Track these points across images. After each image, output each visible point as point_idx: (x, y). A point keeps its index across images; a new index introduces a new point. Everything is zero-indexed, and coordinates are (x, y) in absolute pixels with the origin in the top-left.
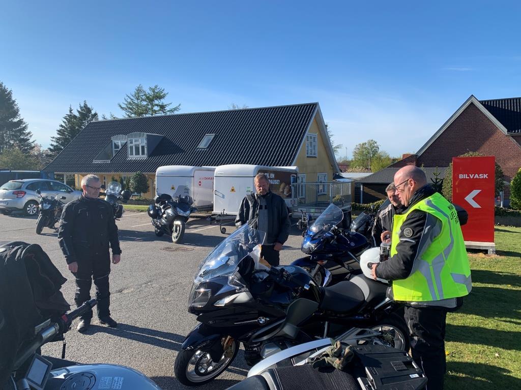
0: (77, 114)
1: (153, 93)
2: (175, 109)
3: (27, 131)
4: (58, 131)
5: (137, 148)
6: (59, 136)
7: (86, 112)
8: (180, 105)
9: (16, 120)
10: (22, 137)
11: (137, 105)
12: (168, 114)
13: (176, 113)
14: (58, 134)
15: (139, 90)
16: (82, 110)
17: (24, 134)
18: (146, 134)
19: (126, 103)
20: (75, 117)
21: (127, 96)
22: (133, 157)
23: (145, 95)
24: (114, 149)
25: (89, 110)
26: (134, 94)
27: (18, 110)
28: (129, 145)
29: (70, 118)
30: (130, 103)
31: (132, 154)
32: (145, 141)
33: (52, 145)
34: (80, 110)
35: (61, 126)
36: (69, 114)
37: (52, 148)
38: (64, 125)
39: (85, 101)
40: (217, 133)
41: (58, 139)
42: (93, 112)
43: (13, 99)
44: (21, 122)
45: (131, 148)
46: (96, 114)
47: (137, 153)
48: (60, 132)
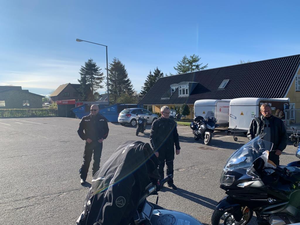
0: (153, 74)
1: (192, 59)
2: (205, 67)
3: (131, 85)
4: (145, 83)
5: (184, 91)
6: (145, 86)
7: (158, 72)
8: (207, 64)
9: (126, 79)
10: (129, 87)
11: (184, 67)
12: (201, 70)
13: (205, 69)
14: (145, 85)
15: (185, 58)
16: (156, 72)
17: (130, 86)
18: (188, 82)
19: (178, 66)
20: (152, 76)
21: (179, 62)
22: (181, 95)
23: (188, 61)
24: (171, 92)
25: (159, 72)
26: (182, 61)
27: (127, 74)
28: (179, 89)
29: (150, 76)
30: (180, 66)
31: (181, 94)
32: (188, 87)
33: (142, 91)
34: (155, 72)
35: (146, 81)
36: (150, 74)
37: (142, 92)
38: (147, 80)
39: (157, 67)
40: (231, 79)
41: (145, 88)
42: (161, 73)
43: (125, 69)
44: (128, 80)
45: (181, 90)
46: (162, 74)
47: (184, 93)
48: (146, 84)
